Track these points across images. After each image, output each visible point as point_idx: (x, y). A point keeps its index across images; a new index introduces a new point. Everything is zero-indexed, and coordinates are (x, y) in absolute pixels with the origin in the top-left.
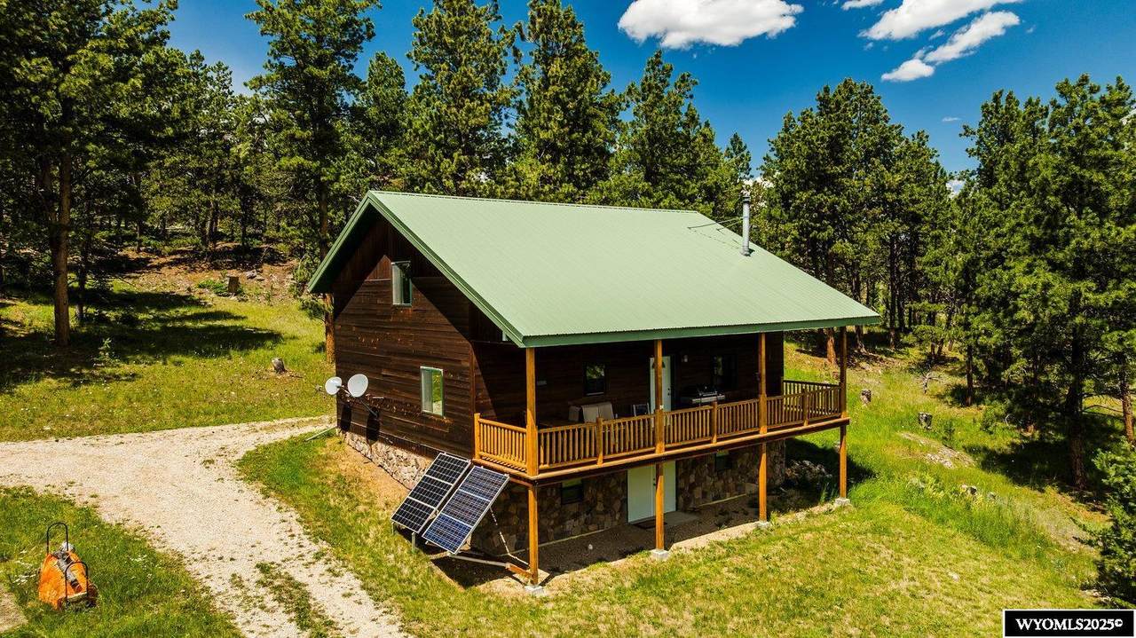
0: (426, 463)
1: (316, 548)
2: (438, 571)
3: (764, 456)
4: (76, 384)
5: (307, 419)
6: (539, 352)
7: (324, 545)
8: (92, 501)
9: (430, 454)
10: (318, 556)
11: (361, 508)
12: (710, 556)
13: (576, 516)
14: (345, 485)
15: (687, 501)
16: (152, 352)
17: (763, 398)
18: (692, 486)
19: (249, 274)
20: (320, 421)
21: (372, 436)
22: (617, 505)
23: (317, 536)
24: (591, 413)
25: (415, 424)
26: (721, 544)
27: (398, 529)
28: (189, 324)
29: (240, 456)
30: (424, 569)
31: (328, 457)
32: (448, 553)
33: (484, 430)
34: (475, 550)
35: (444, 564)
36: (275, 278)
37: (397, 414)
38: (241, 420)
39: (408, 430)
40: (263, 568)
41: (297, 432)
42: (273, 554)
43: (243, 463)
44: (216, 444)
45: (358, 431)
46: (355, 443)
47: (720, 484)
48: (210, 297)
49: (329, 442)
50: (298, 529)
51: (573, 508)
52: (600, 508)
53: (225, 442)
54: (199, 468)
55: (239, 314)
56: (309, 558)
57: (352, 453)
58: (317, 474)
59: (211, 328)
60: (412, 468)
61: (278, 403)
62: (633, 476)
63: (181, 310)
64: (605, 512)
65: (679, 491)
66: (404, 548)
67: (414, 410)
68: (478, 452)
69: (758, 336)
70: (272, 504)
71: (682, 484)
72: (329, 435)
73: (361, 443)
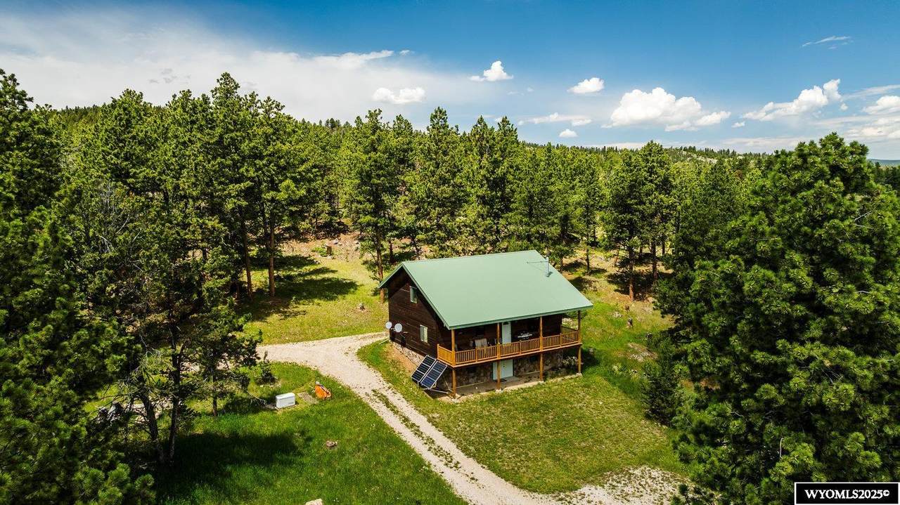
0: (423, 358)
1: (388, 386)
2: (426, 394)
3: (541, 358)
4: (286, 317)
5: (377, 334)
6: (456, 331)
7: (390, 384)
8: (316, 368)
9: (424, 355)
10: (389, 388)
11: (401, 372)
12: (517, 393)
13: (473, 377)
14: (395, 363)
15: (518, 372)
16: (306, 298)
17: (541, 338)
18: (520, 367)
19: (334, 241)
20: (382, 335)
21: (403, 345)
22: (489, 374)
23: (388, 381)
24: (478, 343)
25: (419, 344)
26: (522, 389)
27: (413, 380)
28: (314, 277)
29: (356, 351)
30: (420, 393)
31: (387, 352)
32: (429, 388)
33: (441, 350)
34: (437, 388)
35: (428, 392)
36: (348, 243)
37: (413, 339)
38: (352, 334)
39: (416, 345)
40: (374, 391)
41: (375, 340)
42: (376, 387)
43: (358, 354)
44: (347, 346)
45: (397, 342)
46: (396, 347)
47: (532, 367)
48: (317, 257)
49: (387, 345)
50: (382, 379)
51: (472, 374)
52: (482, 375)
53: (350, 344)
54: (344, 356)
55: (334, 269)
56: (386, 388)
57: (396, 350)
58: (385, 359)
59: (324, 280)
60: (418, 359)
61: (364, 325)
62: (495, 365)
63: (308, 268)
64: (484, 376)
65: (514, 369)
66: (415, 386)
67: (418, 338)
68: (439, 356)
69: (539, 317)
70: (372, 370)
71: (515, 366)
72: (387, 342)
73: (399, 347)
